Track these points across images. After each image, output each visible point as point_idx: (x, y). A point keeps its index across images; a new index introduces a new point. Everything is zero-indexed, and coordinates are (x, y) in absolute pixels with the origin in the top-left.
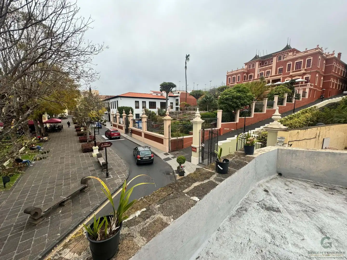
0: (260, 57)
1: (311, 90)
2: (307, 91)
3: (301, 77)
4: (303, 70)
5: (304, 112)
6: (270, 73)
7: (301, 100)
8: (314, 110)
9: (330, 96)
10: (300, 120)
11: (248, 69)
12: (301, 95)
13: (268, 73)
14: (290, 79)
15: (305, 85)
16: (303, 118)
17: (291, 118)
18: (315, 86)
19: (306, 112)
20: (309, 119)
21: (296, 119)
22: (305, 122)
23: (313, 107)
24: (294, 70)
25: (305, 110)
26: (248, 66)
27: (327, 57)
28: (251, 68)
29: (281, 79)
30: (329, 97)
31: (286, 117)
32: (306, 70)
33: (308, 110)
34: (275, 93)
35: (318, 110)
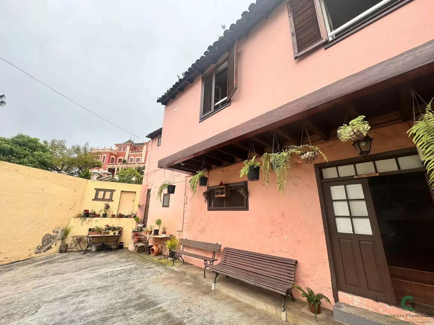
0: (134, 143)
6: (139, 160)
11: (118, 151)
13: (138, 160)
26: (118, 148)
28: (122, 151)
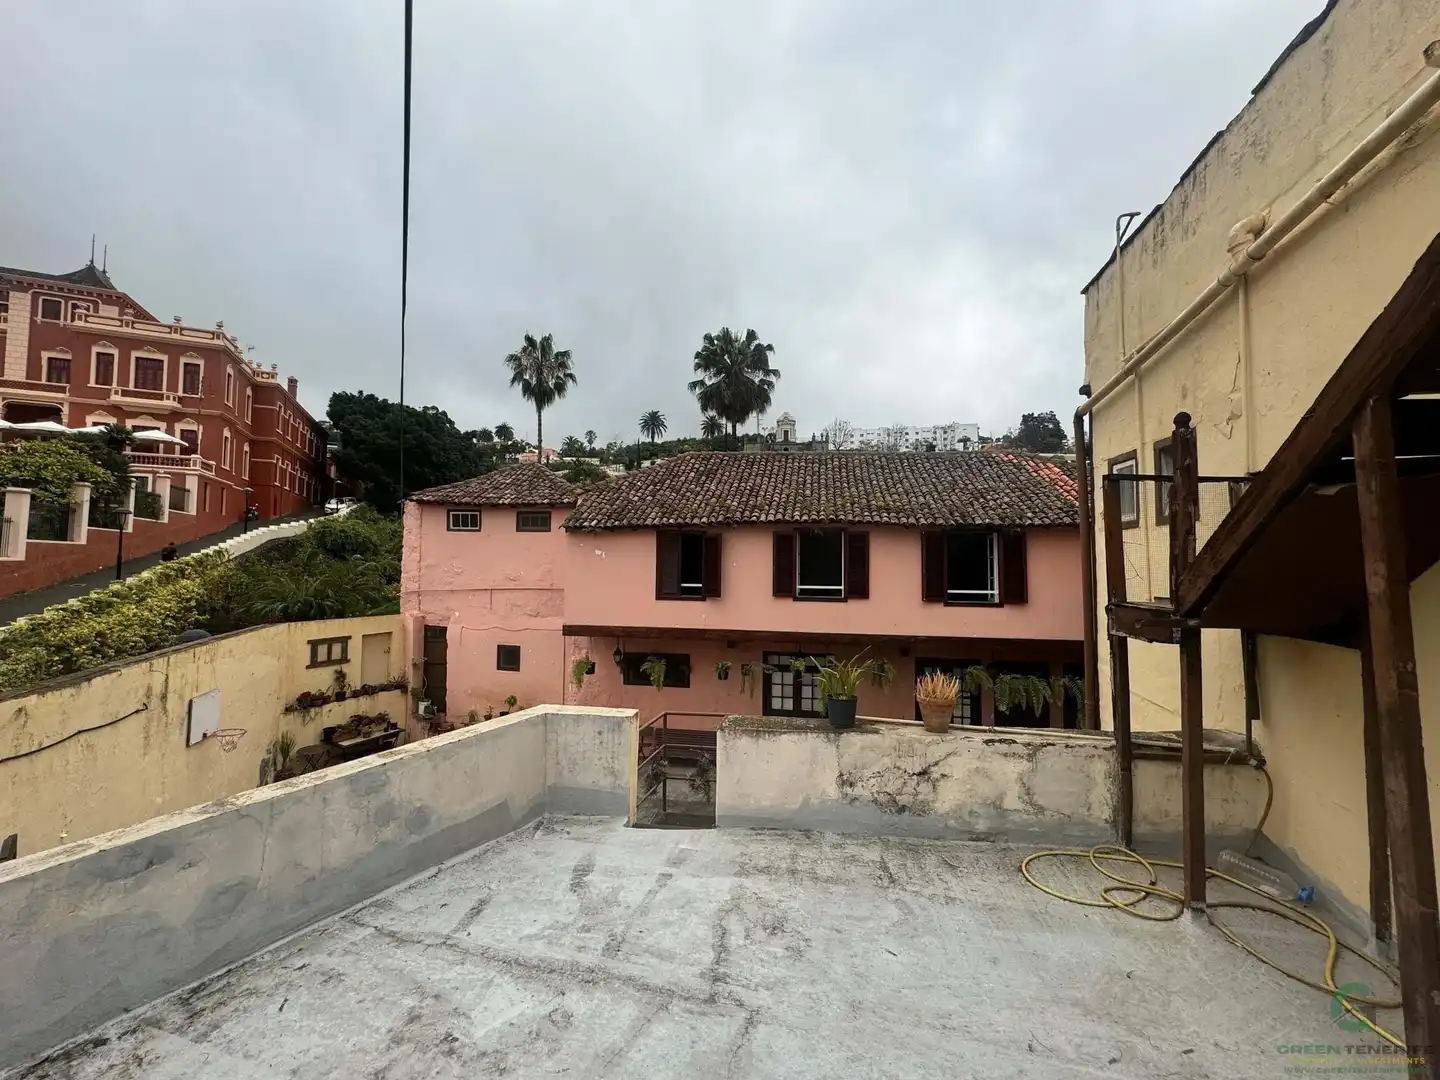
1: (206, 484)
2: (192, 484)
3: (163, 425)
4: (168, 398)
5: (172, 573)
7: (165, 519)
8: (215, 567)
9: (278, 511)
10: (151, 611)
12: (166, 502)
14: (112, 421)
15: (181, 460)
16: (163, 600)
17: (100, 607)
18: (219, 471)
19: (181, 573)
20: (193, 603)
21: (131, 610)
22: (174, 618)
23: (211, 553)
24: (131, 387)
25: (176, 566)
27: (259, 379)
29: (66, 410)
30: (273, 517)
31: (73, 602)
32: (180, 400)
33: (188, 564)
34: (16, 473)
35: (232, 565)
